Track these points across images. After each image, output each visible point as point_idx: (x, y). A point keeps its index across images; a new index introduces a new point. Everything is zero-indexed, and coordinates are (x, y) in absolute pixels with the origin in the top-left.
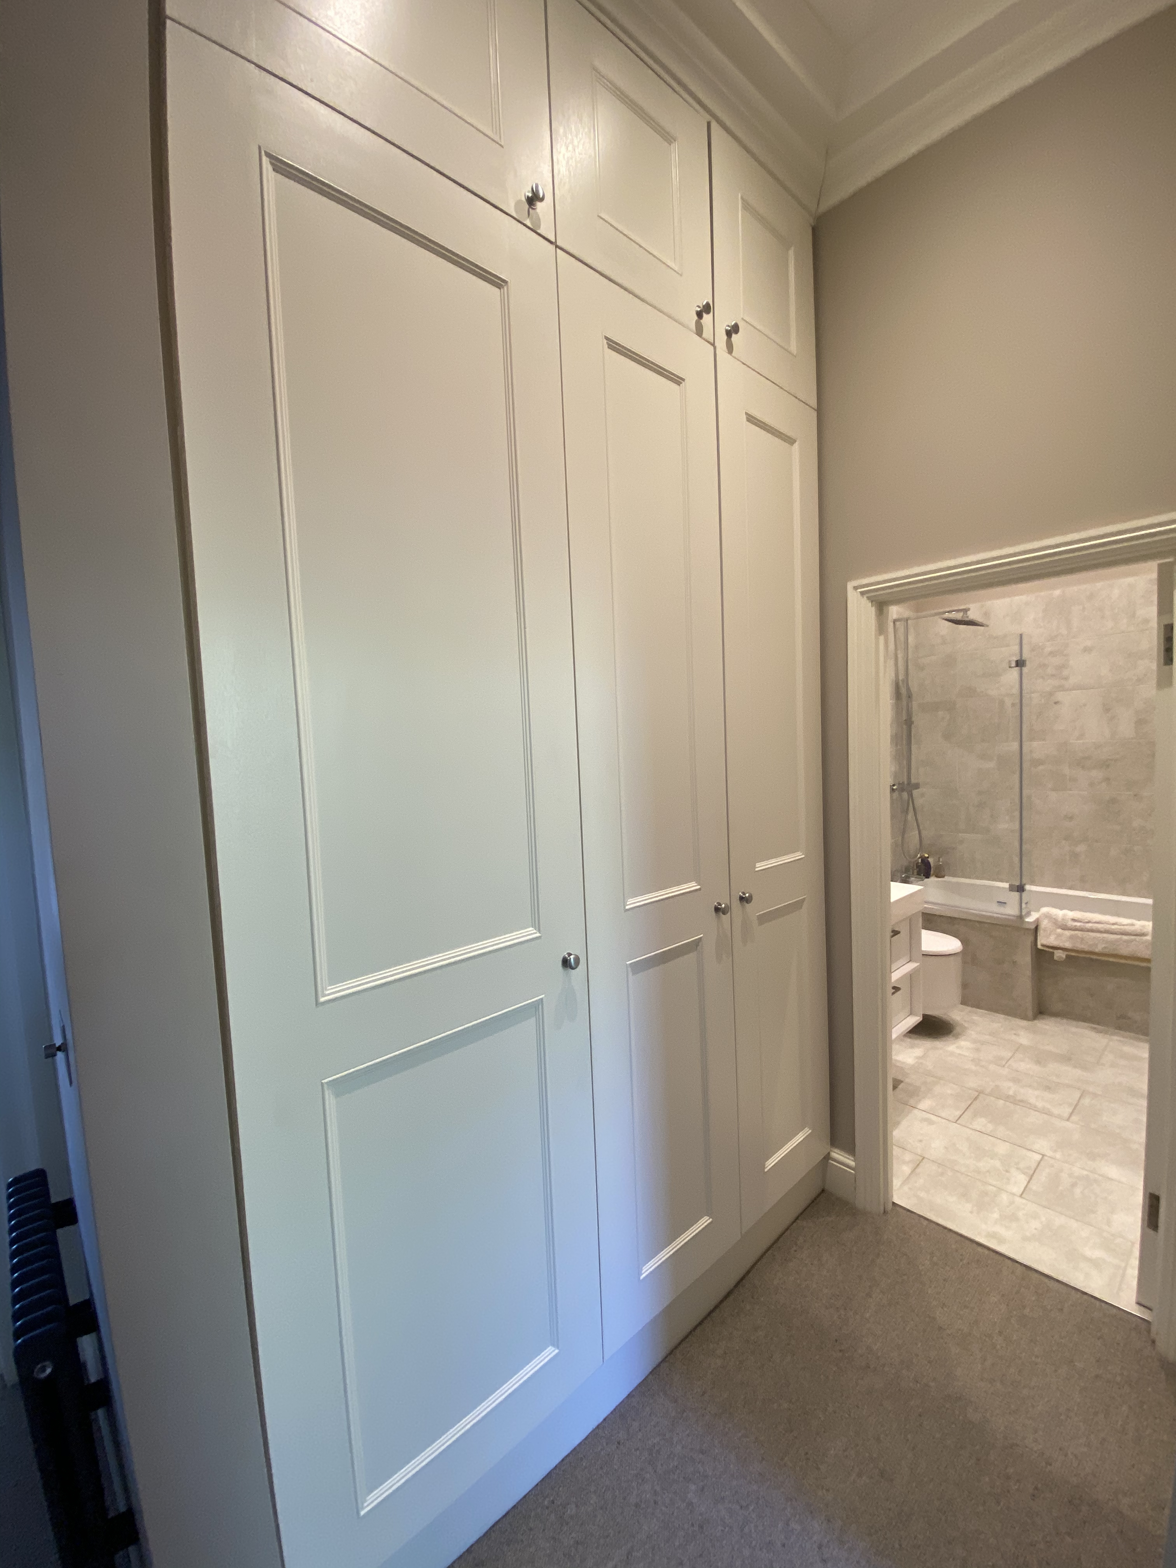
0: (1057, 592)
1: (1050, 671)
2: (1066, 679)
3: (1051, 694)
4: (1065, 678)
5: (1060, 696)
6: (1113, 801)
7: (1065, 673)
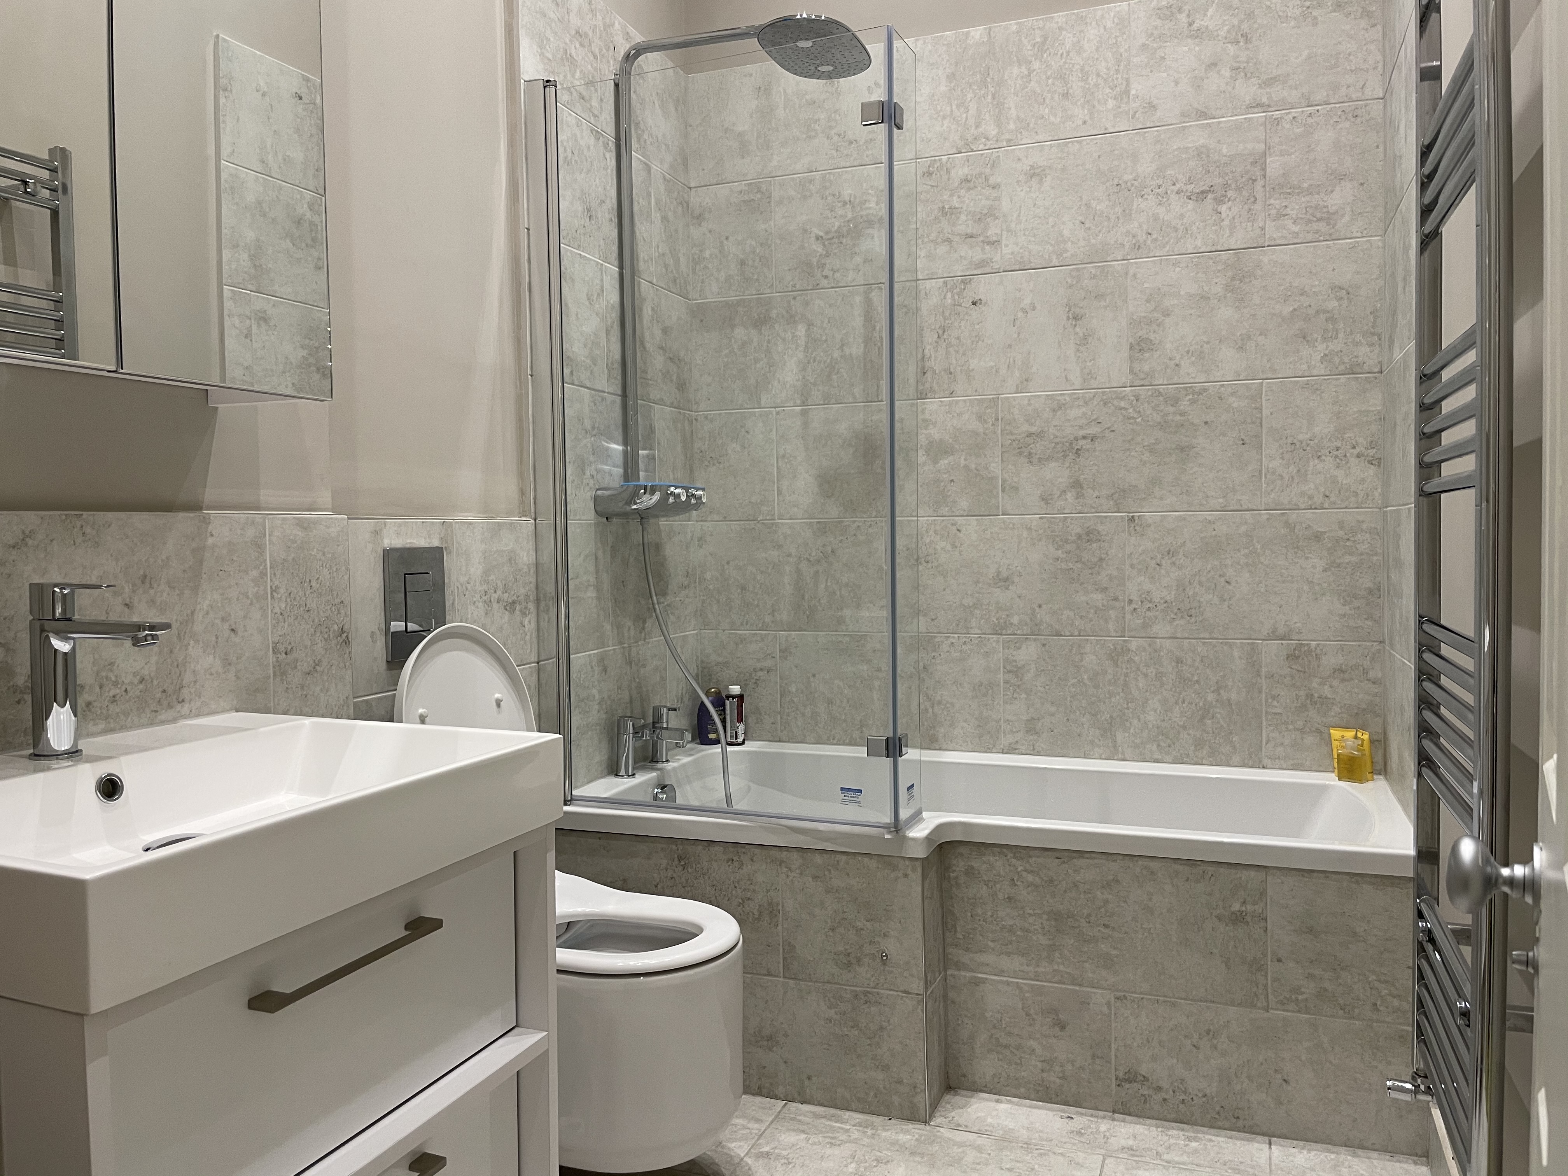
0: (977, 33)
1: (964, 225)
2: (995, 243)
3: (966, 280)
4: (993, 243)
5: (983, 287)
6: (1090, 535)
7: (993, 232)
